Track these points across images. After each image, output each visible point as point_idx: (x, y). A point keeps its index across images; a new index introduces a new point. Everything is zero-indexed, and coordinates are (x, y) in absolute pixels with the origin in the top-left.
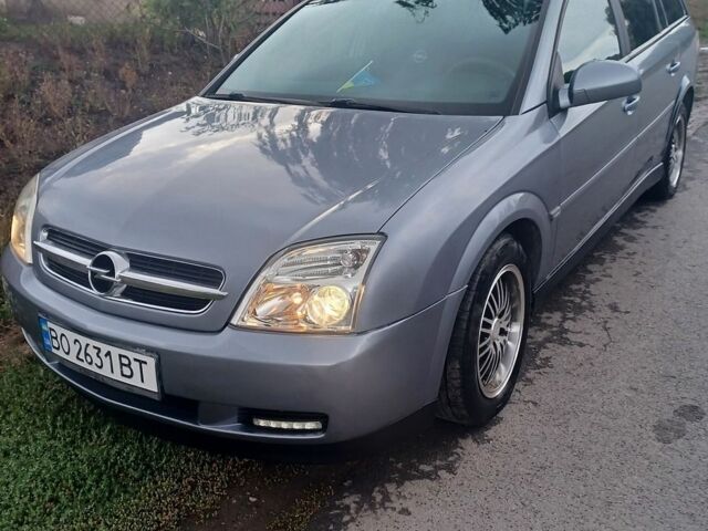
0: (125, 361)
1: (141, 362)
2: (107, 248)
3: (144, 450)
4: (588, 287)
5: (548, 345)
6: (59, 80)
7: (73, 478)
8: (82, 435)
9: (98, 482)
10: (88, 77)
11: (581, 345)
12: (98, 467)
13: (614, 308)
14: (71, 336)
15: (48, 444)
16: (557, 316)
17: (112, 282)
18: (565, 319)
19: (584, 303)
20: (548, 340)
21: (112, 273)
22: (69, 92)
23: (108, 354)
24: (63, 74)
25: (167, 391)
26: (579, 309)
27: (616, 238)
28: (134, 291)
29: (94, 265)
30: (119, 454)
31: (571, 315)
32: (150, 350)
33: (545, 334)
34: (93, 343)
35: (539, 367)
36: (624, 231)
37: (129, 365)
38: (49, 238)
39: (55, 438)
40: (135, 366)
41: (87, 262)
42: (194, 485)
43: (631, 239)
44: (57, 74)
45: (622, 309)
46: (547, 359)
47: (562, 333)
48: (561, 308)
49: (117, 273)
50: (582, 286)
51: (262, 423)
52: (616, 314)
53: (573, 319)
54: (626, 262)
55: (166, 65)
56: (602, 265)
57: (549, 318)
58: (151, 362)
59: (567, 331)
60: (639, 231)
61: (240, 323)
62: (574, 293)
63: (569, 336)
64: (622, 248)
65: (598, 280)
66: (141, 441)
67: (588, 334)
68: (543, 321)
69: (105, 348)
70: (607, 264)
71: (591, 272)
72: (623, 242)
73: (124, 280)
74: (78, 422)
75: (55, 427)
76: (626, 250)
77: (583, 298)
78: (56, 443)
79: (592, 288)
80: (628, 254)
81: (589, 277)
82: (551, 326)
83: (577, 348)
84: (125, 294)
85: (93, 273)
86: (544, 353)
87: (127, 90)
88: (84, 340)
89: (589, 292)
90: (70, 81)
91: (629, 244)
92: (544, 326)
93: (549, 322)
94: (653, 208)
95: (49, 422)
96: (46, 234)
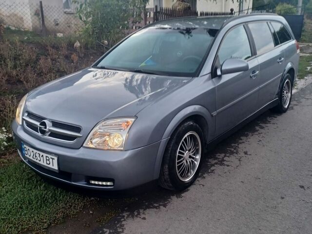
0: (48, 158)
1: (53, 159)
2: (45, 119)
3: (55, 194)
4: (238, 145)
5: (216, 165)
6: (47, 59)
7: (29, 201)
8: (35, 187)
9: (37, 203)
10: (59, 58)
11: (228, 166)
12: (38, 198)
13: (246, 153)
14: (31, 149)
15: (22, 190)
16: (223, 155)
17: (45, 131)
18: (225, 156)
19: (235, 151)
20: (216, 163)
21: (46, 128)
22: (50, 64)
23: (42, 156)
24: (49, 57)
25: (61, 169)
26: (232, 153)
27: (256, 127)
28: (53, 134)
29: (40, 125)
30: (46, 194)
31: (228, 155)
32: (56, 154)
33: (216, 161)
34: (38, 152)
35: (209, 173)
36: (261, 124)
37: (49, 160)
38: (28, 116)
39: (25, 188)
40: (51, 160)
41: (38, 124)
42: (71, 206)
43: (262, 128)
44: (47, 56)
45: (249, 153)
46: (213, 170)
47: (222, 161)
48: (225, 152)
49: (47, 128)
50: (236, 145)
51: (93, 182)
52: (246, 155)
53: (228, 157)
54: (257, 136)
55: (91, 54)
56: (247, 137)
57: (219, 156)
58: (56, 158)
59: (224, 161)
60: (266, 125)
61: (86, 146)
62: (232, 147)
63: (225, 163)
64: (257, 131)
65: (243, 142)
66: (55, 191)
67: (232, 162)
68: (217, 156)
69: (42, 154)
70: (249, 137)
71: (241, 139)
72: (259, 129)
73: (50, 130)
74: (34, 183)
75: (25, 184)
76: (258, 132)
77: (235, 149)
78: (25, 189)
79: (240, 146)
80: (259, 133)
81: (240, 141)
82: (219, 159)
83: (226, 167)
84: (50, 135)
85: (40, 127)
86: (213, 168)
87: (74, 63)
88: (35, 151)
89: (238, 147)
90: (51, 59)
91: (260, 130)
92: (216, 158)
93: (218, 157)
94: (276, 116)
95: (23, 183)
96: (27, 114)
